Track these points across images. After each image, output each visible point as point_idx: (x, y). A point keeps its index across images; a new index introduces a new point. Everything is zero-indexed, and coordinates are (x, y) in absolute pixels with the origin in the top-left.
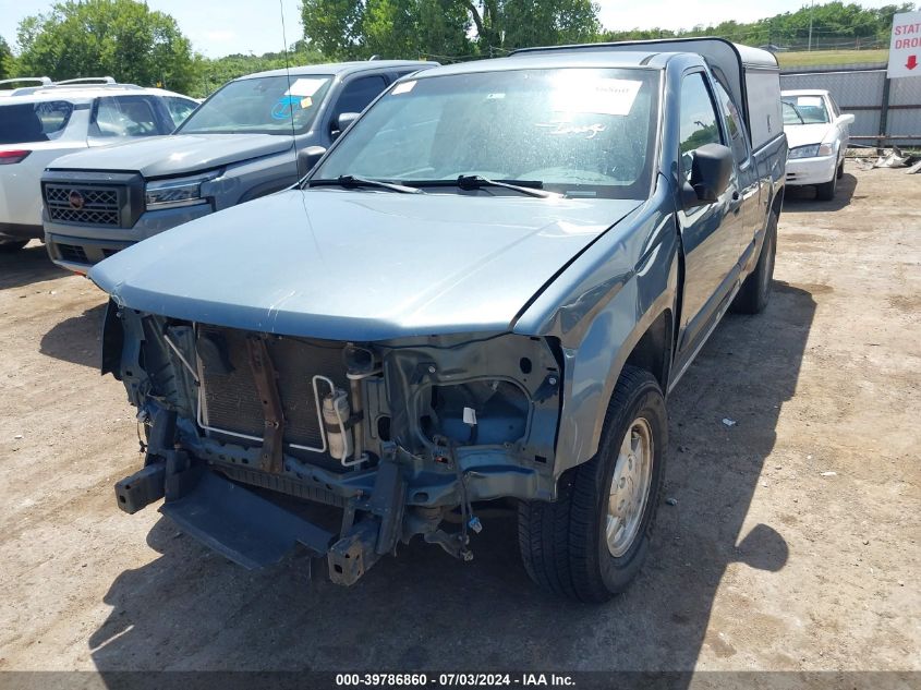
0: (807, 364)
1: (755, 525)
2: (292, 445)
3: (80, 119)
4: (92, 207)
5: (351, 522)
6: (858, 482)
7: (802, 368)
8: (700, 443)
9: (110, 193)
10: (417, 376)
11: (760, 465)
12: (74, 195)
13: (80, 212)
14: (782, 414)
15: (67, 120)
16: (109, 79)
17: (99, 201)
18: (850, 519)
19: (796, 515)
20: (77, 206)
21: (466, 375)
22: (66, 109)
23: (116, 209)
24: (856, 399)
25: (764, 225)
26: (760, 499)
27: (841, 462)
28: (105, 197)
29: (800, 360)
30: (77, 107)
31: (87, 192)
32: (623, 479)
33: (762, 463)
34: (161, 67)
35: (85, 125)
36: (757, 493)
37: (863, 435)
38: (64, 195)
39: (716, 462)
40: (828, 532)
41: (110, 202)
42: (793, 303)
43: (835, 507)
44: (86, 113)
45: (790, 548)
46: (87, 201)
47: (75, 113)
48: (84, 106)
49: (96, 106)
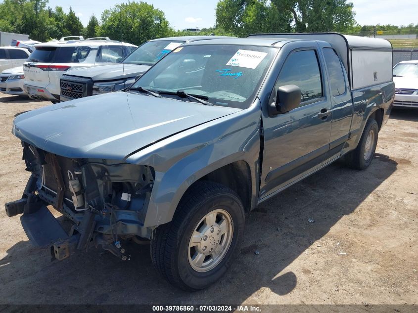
0: (370, 198)
1: (289, 271)
2: (66, 199)
3: (93, 54)
4: (75, 92)
5: (72, 234)
6: (354, 260)
7: (366, 200)
8: (289, 228)
9: (81, 86)
10: (101, 176)
11: (311, 243)
12: (69, 86)
13: (71, 93)
14: (340, 221)
15: (87, 54)
16: (108, 38)
17: (77, 89)
18: (337, 277)
19: (312, 270)
20: (69, 90)
21: (122, 179)
22: (88, 49)
23: (82, 93)
24: (383, 220)
25: (362, 127)
26: (300, 259)
27: (353, 249)
28: (79, 88)
29: (367, 196)
30: (92, 49)
31: (73, 85)
32: (206, 236)
33: (313, 243)
34: (156, 33)
35: (95, 57)
36: (300, 257)
37: (374, 238)
38: (66, 86)
39: (291, 238)
40: (321, 282)
41: (81, 90)
42: (385, 167)
43: (334, 270)
44: (96, 52)
45: (298, 285)
46: (73, 89)
47: (91, 51)
48: (95, 49)
49: (100, 49)
